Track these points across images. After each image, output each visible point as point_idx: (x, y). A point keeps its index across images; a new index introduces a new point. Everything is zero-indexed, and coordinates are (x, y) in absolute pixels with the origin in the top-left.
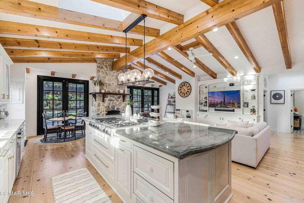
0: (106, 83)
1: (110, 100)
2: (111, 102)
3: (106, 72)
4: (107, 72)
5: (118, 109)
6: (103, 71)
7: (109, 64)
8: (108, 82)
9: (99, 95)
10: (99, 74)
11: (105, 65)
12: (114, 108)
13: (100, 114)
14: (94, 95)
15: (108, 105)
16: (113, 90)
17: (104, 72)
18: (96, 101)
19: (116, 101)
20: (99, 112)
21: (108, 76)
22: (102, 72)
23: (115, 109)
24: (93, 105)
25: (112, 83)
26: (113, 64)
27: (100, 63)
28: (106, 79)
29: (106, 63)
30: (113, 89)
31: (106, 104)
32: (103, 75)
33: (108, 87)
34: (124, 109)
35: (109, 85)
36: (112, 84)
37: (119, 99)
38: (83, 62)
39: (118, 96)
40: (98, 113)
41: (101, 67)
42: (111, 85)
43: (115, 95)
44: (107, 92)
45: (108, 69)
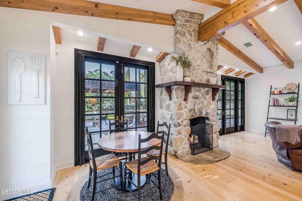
1: (196, 98)
2: (197, 101)
3: (189, 44)
4: (191, 43)
5: (206, 113)
6: (186, 41)
7: (194, 28)
9: (179, 86)
10: (179, 46)
11: (187, 29)
12: (201, 113)
13: (181, 124)
14: (169, 88)
15: (192, 107)
16: (199, 78)
17: (185, 43)
18: (170, 99)
19: (203, 98)
20: (179, 121)
21: (193, 51)
23: (203, 115)
24: (161, 107)
25: (198, 65)
26: (199, 28)
29: (189, 25)
31: (190, 105)
32: (186, 48)
33: (192, 72)
35: (194, 68)
36: (197, 67)
37: (207, 95)
39: (206, 89)
40: (179, 123)
41: (182, 33)
42: (196, 69)
43: (202, 88)
45: (193, 38)
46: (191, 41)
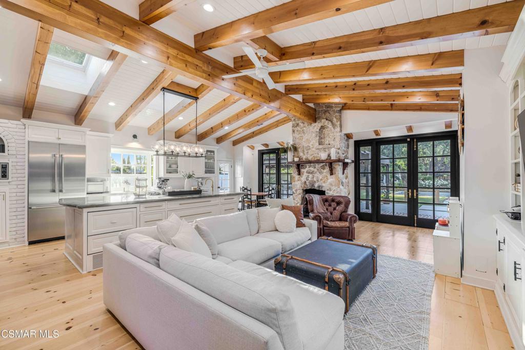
0: (303, 146)
1: (308, 173)
2: (311, 176)
3: (303, 130)
5: (319, 187)
6: (299, 129)
8: (305, 145)
10: (294, 135)
12: (313, 185)
13: (295, 192)
15: (305, 180)
17: (300, 131)
19: (318, 173)
21: (306, 135)
22: (297, 131)
23: (316, 186)
27: (295, 120)
28: (304, 140)
30: (312, 155)
31: (303, 178)
32: (300, 135)
34: (330, 188)
35: (308, 148)
36: (311, 146)
37: (324, 169)
38: (278, 126)
39: (322, 164)
41: (296, 125)
42: (310, 149)
43: (317, 164)
44: (304, 160)
45: (306, 124)
46: (305, 127)
